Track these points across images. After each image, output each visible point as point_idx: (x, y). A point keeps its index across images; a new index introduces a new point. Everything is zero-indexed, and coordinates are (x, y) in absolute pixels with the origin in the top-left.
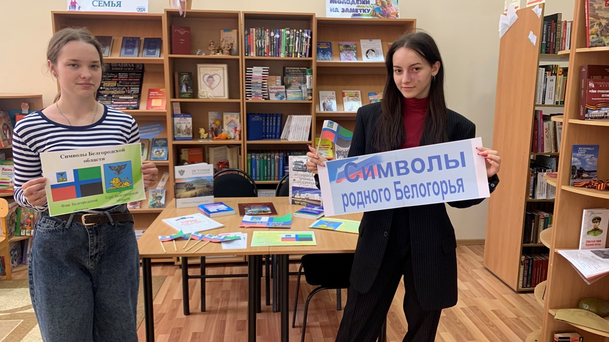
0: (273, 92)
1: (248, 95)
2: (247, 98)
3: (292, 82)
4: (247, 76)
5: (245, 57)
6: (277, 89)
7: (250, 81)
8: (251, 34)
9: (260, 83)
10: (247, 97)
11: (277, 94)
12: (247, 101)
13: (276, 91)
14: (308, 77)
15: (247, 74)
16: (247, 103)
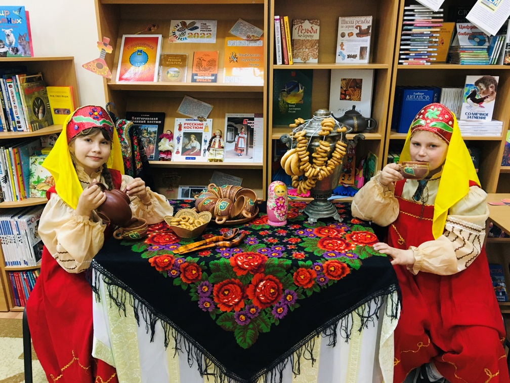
1: (402, 57)
2: (400, 61)
4: (405, 22)
7: (410, 30)
9: (427, 35)
10: (400, 59)
12: (400, 67)
15: (405, 18)
16: (398, 69)
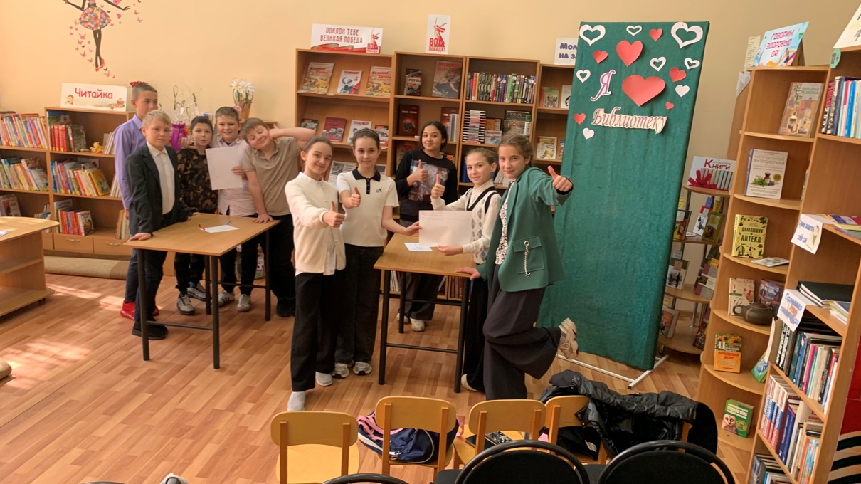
0: (488, 137)
1: (464, 138)
2: (464, 141)
3: (512, 125)
4: (465, 120)
5: (465, 101)
6: (493, 133)
7: (468, 124)
8: (475, 78)
9: (477, 127)
11: (493, 138)
12: (463, 144)
13: (492, 135)
14: (526, 123)
15: (466, 117)
16: (463, 146)
